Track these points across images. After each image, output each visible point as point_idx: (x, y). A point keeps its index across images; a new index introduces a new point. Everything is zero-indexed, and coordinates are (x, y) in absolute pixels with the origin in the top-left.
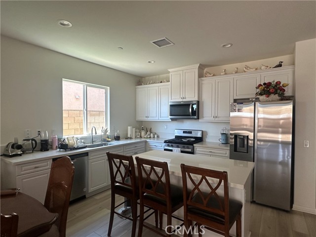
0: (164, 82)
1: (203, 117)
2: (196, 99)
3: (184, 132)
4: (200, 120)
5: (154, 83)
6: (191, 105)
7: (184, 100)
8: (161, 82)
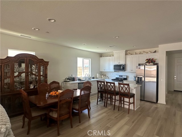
1: (127, 70)
2: (124, 63)
3: (119, 76)
4: (126, 71)
6: (122, 66)
7: (119, 64)
8: (110, 56)
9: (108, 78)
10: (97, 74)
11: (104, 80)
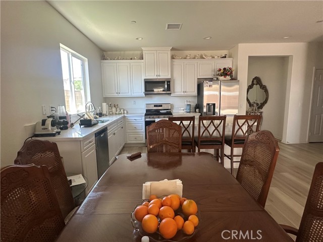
0: (134, 59)
1: (174, 92)
2: (169, 77)
4: (172, 95)
5: (123, 59)
6: (166, 82)
7: (158, 77)
8: (131, 59)
10: (105, 105)
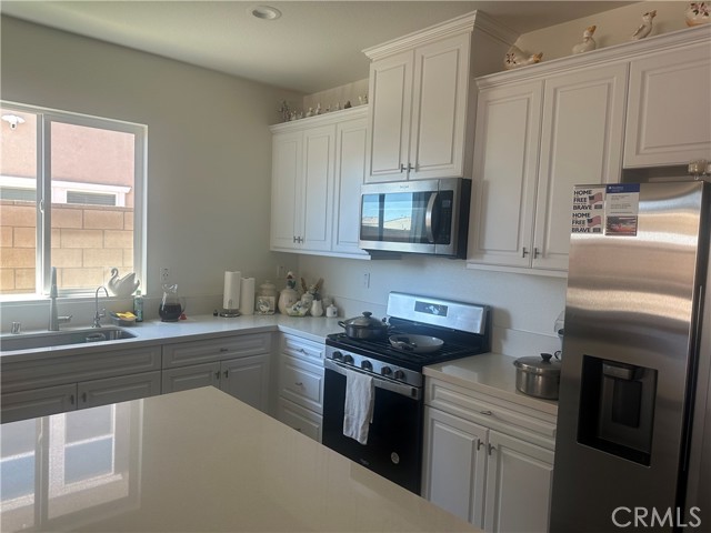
0: (357, 105)
1: (482, 251)
2: (457, 170)
3: (420, 308)
4: (471, 264)
5: (326, 111)
6: (433, 198)
7: (413, 177)
8: (348, 106)
9: (329, 312)
10: (228, 275)
11: (276, 334)
